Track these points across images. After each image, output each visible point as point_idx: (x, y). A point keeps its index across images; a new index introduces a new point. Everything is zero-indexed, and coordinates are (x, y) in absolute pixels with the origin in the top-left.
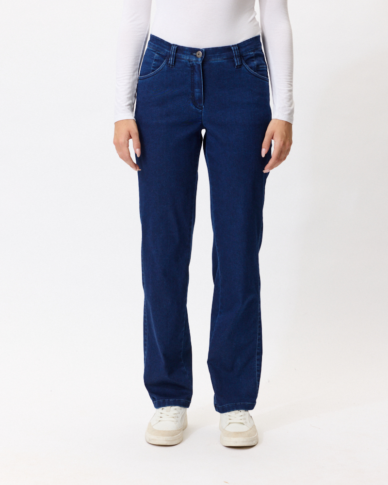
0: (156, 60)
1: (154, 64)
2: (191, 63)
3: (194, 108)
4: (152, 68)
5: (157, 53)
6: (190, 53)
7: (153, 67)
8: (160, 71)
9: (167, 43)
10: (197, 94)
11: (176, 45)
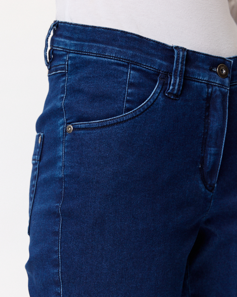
0: (131, 85)
1: (129, 95)
2: (210, 90)
3: (203, 190)
4: (126, 105)
5: (133, 69)
6: (208, 67)
7: (128, 101)
8: (149, 107)
9: (158, 44)
10: (210, 159)
11: (184, 49)
